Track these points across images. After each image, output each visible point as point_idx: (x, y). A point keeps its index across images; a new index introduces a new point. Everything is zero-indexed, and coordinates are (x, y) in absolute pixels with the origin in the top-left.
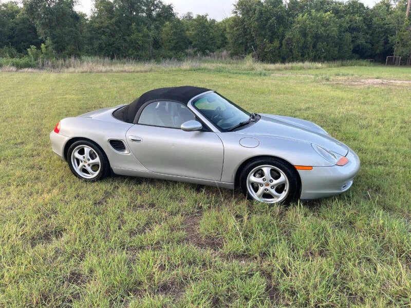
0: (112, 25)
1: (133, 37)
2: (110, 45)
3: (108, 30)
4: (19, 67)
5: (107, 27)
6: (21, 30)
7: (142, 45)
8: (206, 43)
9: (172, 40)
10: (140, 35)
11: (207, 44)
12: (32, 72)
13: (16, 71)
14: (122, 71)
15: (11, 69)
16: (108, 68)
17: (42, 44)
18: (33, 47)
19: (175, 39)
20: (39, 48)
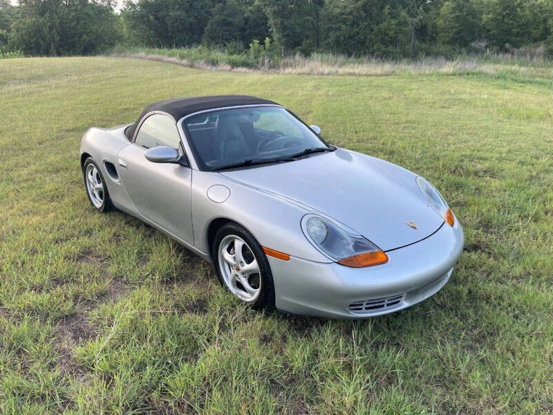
0: (358, 9)
1: (383, 25)
2: (350, 37)
3: (351, 17)
4: (234, 65)
5: (351, 13)
6: (255, 20)
7: (395, 37)
8: (508, 32)
9: (452, 28)
10: (393, 22)
11: (509, 34)
12: (244, 73)
13: (230, 70)
14: (350, 74)
15: (224, 68)
16: (333, 69)
17: (267, 38)
18: (256, 41)
19: (455, 27)
20: (262, 43)
